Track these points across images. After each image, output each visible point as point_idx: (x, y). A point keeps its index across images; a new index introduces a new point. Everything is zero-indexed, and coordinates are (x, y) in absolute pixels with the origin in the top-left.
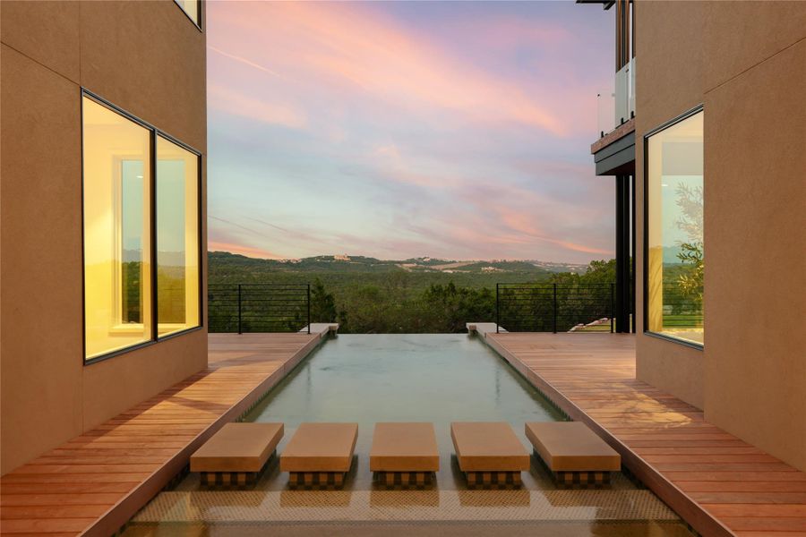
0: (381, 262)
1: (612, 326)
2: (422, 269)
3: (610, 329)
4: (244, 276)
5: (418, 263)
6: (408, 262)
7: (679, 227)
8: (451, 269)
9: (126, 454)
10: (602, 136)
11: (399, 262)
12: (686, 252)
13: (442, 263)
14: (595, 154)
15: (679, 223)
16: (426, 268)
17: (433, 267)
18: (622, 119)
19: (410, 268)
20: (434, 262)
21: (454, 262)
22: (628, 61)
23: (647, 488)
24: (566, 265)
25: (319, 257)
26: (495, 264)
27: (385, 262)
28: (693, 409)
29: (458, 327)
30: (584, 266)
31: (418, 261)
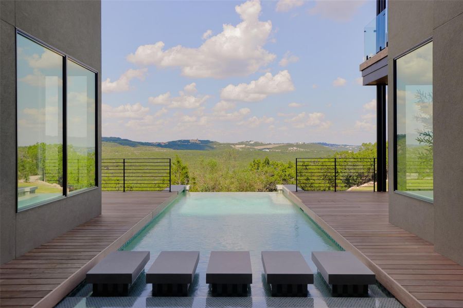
0: (220, 144)
1: (374, 187)
2: (249, 149)
3: (373, 189)
4: (129, 154)
5: (246, 145)
6: (239, 144)
7: (417, 120)
8: (268, 149)
9: (43, 272)
10: (367, 59)
11: (233, 144)
12: (422, 137)
13: (262, 144)
14: (362, 71)
15: (417, 118)
16: (251, 148)
17: (256, 147)
18: (381, 47)
19: (240, 148)
20: (256, 144)
21: (270, 144)
22: (385, 8)
23: (393, 297)
24: (346, 145)
25: (179, 141)
26: (298, 145)
27: (224, 144)
28: (427, 243)
29: (271, 187)
30: (358, 147)
31: (247, 143)
